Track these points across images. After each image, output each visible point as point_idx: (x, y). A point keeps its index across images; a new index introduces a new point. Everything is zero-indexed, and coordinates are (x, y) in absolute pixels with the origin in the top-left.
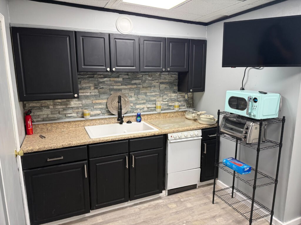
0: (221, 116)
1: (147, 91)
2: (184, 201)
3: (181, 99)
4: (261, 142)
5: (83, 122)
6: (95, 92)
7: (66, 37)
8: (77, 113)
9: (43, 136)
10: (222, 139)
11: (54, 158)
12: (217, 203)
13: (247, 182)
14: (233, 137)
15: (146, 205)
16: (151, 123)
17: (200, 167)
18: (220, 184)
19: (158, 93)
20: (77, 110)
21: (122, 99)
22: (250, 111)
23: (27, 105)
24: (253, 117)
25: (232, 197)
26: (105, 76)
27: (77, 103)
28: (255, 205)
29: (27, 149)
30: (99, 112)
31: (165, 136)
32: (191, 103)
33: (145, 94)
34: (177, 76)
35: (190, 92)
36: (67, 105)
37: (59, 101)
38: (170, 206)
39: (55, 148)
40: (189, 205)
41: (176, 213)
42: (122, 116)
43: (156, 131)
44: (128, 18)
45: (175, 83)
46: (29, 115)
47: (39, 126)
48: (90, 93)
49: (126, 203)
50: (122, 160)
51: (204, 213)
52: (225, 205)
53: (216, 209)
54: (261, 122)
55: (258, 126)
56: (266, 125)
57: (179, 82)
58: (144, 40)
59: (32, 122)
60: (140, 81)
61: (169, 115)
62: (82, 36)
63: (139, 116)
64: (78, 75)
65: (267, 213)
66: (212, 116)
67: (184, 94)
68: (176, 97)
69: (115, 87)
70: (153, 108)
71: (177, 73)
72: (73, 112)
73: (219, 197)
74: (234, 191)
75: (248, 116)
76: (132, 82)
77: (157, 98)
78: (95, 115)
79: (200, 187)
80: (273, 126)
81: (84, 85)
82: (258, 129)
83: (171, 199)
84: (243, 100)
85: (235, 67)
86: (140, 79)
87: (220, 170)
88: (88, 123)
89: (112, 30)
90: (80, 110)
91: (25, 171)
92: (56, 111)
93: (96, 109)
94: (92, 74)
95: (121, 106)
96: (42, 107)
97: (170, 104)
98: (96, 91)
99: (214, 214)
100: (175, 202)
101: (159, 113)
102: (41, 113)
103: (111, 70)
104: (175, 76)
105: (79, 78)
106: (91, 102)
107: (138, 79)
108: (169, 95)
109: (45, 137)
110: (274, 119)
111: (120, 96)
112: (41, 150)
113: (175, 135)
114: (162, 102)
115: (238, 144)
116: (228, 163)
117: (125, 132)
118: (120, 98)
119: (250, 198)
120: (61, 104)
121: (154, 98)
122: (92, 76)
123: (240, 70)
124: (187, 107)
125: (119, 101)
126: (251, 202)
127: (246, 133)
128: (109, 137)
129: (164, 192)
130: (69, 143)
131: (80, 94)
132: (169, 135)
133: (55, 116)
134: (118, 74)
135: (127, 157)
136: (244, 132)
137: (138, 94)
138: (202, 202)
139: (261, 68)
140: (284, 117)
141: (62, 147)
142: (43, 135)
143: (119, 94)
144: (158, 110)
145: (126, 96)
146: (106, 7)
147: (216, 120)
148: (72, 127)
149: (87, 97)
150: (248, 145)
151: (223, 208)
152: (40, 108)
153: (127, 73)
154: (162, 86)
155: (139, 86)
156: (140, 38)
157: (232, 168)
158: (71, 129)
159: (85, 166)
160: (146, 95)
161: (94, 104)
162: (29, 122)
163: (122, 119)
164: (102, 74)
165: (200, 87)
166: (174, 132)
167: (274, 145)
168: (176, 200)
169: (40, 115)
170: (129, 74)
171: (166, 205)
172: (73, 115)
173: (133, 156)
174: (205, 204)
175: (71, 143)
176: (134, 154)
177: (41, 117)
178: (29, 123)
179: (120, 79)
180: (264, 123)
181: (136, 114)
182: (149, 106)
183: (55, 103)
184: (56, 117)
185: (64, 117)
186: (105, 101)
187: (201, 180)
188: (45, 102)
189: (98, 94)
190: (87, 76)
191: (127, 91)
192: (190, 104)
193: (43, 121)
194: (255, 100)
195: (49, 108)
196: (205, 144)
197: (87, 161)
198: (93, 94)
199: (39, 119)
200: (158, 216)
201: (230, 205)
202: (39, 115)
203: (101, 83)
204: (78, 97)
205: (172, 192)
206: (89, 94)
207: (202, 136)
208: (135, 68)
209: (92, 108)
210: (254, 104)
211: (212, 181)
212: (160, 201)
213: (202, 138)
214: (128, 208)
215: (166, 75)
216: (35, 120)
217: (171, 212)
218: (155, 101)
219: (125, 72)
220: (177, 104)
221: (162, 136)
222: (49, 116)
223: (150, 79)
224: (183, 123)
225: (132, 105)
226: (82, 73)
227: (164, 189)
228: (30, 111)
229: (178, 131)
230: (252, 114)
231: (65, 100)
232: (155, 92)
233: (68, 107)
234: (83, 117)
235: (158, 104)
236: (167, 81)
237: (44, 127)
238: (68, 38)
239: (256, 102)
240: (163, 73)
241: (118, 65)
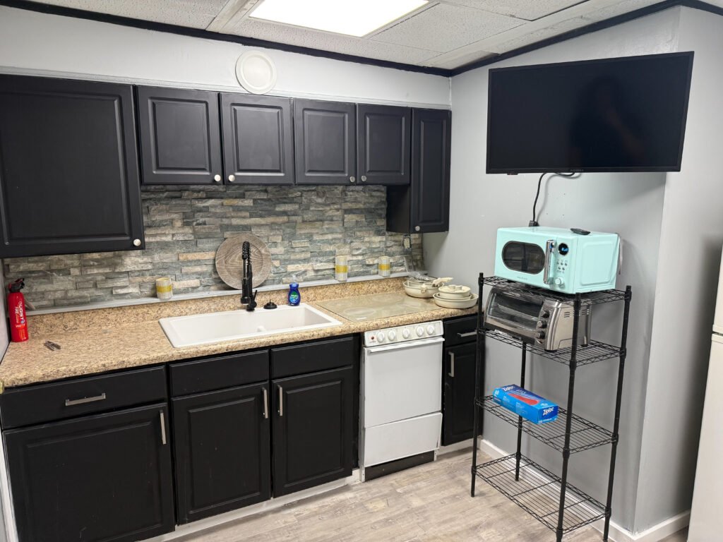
0: (487, 288)
1: (314, 231)
2: (406, 492)
3: (395, 249)
4: (579, 347)
5: (156, 309)
6: (184, 234)
7: (111, 98)
8: (140, 286)
9: (53, 345)
10: (491, 342)
11: (83, 398)
12: (482, 494)
13: (548, 441)
14: (516, 336)
15: (312, 507)
16: (322, 308)
17: (440, 409)
18: (489, 448)
19: (340, 236)
20: (139, 279)
21: (252, 249)
22: (551, 275)
23: (12, 267)
24: (558, 289)
25: (517, 479)
26: (209, 196)
27: (140, 261)
28: (567, 494)
29: (13, 376)
30: (194, 282)
31: (358, 338)
32: (418, 257)
33: (310, 237)
34: (384, 195)
35: (415, 232)
36: (114, 265)
37: (96, 256)
38: (370, 506)
39: (86, 373)
40: (416, 502)
41: (387, 522)
42: (254, 290)
43: (332, 325)
44: (268, 59)
45: (380, 212)
46: (18, 291)
47: (45, 320)
48: (173, 235)
49: (265, 503)
50: (252, 399)
51: (452, 520)
52: (501, 499)
53: (481, 510)
54: (577, 299)
55: (571, 310)
56: (588, 306)
57: (388, 209)
58: (305, 109)
59: (25, 309)
60: (297, 206)
61: (365, 287)
62: (152, 98)
63: (294, 290)
64: (142, 191)
65: (596, 513)
66: (466, 289)
67: (400, 237)
68: (382, 245)
69: (235, 222)
70: (328, 272)
71: (384, 189)
72: (130, 281)
73: (487, 480)
74: (521, 464)
75: (547, 286)
76: (277, 209)
77: (339, 248)
78: (186, 291)
79: (441, 457)
80: (606, 309)
81: (158, 218)
82: (572, 316)
83: (375, 490)
84: (535, 248)
85: (516, 173)
86: (295, 203)
87: (488, 416)
88: (168, 311)
89: (227, 84)
90: (148, 278)
91: (8, 433)
92: (88, 281)
93: (187, 274)
94: (177, 190)
95: (249, 267)
96: (52, 271)
97: (370, 261)
98: (188, 230)
99: (475, 521)
100: (384, 497)
101: (344, 284)
102: (49, 287)
103: (224, 180)
104: (379, 194)
105: (144, 200)
106: (174, 259)
107: (292, 201)
108: (366, 239)
109: (58, 347)
110: (606, 292)
111: (248, 244)
112: (50, 379)
113: (380, 334)
114: (349, 258)
115: (528, 354)
116: (505, 398)
117: (259, 331)
118: (246, 247)
119: (556, 480)
120: (100, 264)
121: (331, 248)
122: (177, 194)
123: (527, 181)
124: (410, 268)
125: (246, 256)
126: (559, 489)
127: (545, 326)
128: (221, 343)
129: (356, 472)
130: (121, 359)
131: (147, 240)
132: (368, 336)
133: (85, 293)
134: (242, 189)
135: (265, 392)
136: (540, 324)
137: (292, 237)
138: (446, 493)
139: (576, 174)
140: (629, 288)
141: (102, 369)
142: (54, 342)
143: (244, 238)
144: (341, 276)
145: (261, 244)
146: (212, 28)
147: (477, 296)
148: (127, 322)
149: (164, 246)
150: (550, 355)
151: (496, 507)
152: (46, 275)
153: (264, 188)
154: (348, 217)
155: (293, 218)
156: (293, 103)
157: (513, 409)
158: (125, 325)
159: (162, 415)
160: (311, 241)
161: (183, 262)
162: (19, 311)
163: (253, 298)
164: (203, 190)
165: (439, 221)
166: (377, 328)
167: (609, 352)
168: (386, 491)
169: (46, 291)
170: (269, 188)
171: (362, 504)
172: (130, 290)
173: (281, 389)
174: (454, 498)
175: (125, 359)
176: (281, 384)
177: (50, 297)
178: (17, 312)
179: (248, 203)
180: (584, 303)
181: (287, 286)
182: (318, 266)
183: (86, 261)
184: (86, 297)
185: (108, 297)
186: (209, 256)
187: (445, 441)
188: (59, 260)
189: (192, 238)
190: (166, 194)
191: (264, 232)
192: (416, 261)
193: (55, 305)
194: (563, 249)
195: (70, 274)
196: (452, 355)
197: (164, 404)
198: (181, 238)
199: (45, 303)
200: (343, 530)
201: (512, 499)
202: (43, 293)
203: (200, 210)
204: (142, 247)
205: (375, 473)
206: (169, 239)
207: (443, 336)
208: (282, 175)
209: (177, 273)
210: (561, 257)
211: (469, 443)
212: (348, 495)
213: (443, 340)
214: (270, 516)
215: (358, 192)
216: (33, 305)
217: (373, 520)
218: (333, 253)
219: (259, 185)
220: (385, 260)
221: (351, 338)
222: (69, 295)
223: (320, 200)
224: (400, 307)
225: (277, 263)
226: (153, 187)
227: (357, 466)
228: (20, 283)
229: (388, 326)
230: (557, 282)
231: (110, 254)
232: (332, 233)
233: (117, 271)
234: (155, 296)
235: (341, 261)
236: (361, 206)
237: (57, 322)
238: (116, 102)
239: (564, 253)
240: (352, 188)
241: (241, 168)
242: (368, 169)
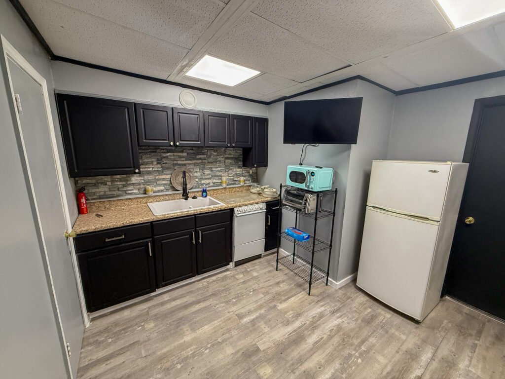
0: (283, 190)
1: (212, 166)
2: (251, 271)
3: (246, 174)
4: (318, 212)
5: (145, 199)
6: (157, 167)
7: (124, 108)
8: (139, 190)
9: (100, 215)
10: (284, 211)
11: (113, 237)
12: (280, 270)
13: (306, 249)
14: (294, 208)
15: (214, 278)
16: (216, 198)
17: (264, 237)
18: (283, 252)
19: (224, 168)
20: (138, 187)
21: (187, 174)
22: (308, 184)
23: (79, 181)
24: (311, 190)
25: (293, 263)
26: (168, 151)
27: (139, 179)
28: (313, 269)
29: (81, 229)
30: (162, 188)
31: (232, 211)
32: (255, 178)
33: (211, 169)
34: (242, 152)
35: (254, 167)
36: (127, 181)
37: (118, 176)
38: (237, 277)
39: (115, 227)
40: (255, 274)
41: (244, 282)
42: (188, 191)
43: (222, 205)
44: (192, 93)
45: (240, 159)
46: (83, 192)
47: (95, 204)
48: (153, 168)
49: (194, 278)
50: (188, 236)
51: (269, 280)
52: (287, 271)
53: (280, 276)
54: (318, 194)
55: (315, 197)
56: (322, 196)
57: (243, 158)
58: (209, 116)
59: (87, 200)
60: (205, 156)
61: (234, 189)
62: (142, 109)
63: (204, 191)
64: (139, 149)
65: (324, 275)
66: (274, 190)
67: (249, 169)
68: (241, 173)
69: (179, 162)
70: (218, 183)
71: (241, 149)
72: (134, 188)
73: (283, 264)
74: (295, 258)
75: (306, 189)
76: (197, 157)
77: (223, 173)
78: (159, 191)
79: (264, 256)
80: (328, 197)
81: (146, 160)
82: (316, 201)
83: (238, 270)
84: (302, 174)
85: (295, 144)
86: (205, 155)
87: (282, 239)
88: (151, 200)
89: (176, 104)
90: (142, 186)
91: (79, 254)
92: (115, 187)
93: (159, 184)
94: (155, 149)
95: (186, 181)
96: (98, 183)
97: (236, 179)
98: (159, 166)
99: (278, 280)
100: (242, 273)
101: (225, 188)
102: (97, 190)
103: (175, 145)
104: (239, 151)
105: (140, 153)
106: (154, 178)
107: (203, 154)
108: (235, 170)
109: (102, 216)
110: (328, 191)
111: (185, 172)
112: (98, 230)
113: (241, 209)
114: (227, 177)
115: (298, 215)
116: (289, 233)
117: (190, 208)
118: (184, 173)
119: (308, 263)
120: (120, 180)
121: (220, 173)
122: (154, 150)
123: (299, 147)
124: (252, 182)
125: (184, 177)
126: (310, 267)
127: (305, 204)
128: (174, 213)
129: (231, 264)
130: (131, 221)
131: (141, 170)
132: (236, 210)
133: (114, 193)
134: (182, 148)
135: (193, 233)
136: (303, 203)
137: (203, 169)
138: (267, 270)
139: (317, 145)
140: (336, 189)
141: (122, 225)
142: (99, 214)
143: (183, 169)
144: (224, 185)
145: (190, 171)
146: (168, 80)
147: (279, 193)
148: (133, 205)
149: (149, 173)
150: (307, 215)
151: (286, 274)
152: (95, 185)
153: (191, 148)
154: (227, 161)
155: (204, 161)
156: (204, 113)
157: (293, 237)
158: (132, 206)
159: (149, 244)
160: (212, 171)
161: (157, 179)
162: (83, 200)
163: (187, 194)
164: (166, 149)
165: (264, 163)
166: (240, 206)
167: (328, 214)
168: (243, 270)
169: (95, 192)
170: (194, 148)
171: (234, 276)
172: (134, 191)
173: (200, 232)
174: (270, 272)
175: (133, 221)
176: (200, 230)
177: (98, 194)
178: (82, 201)
179: (185, 154)
180: (320, 195)
181: (202, 189)
182: (215, 181)
183: (114, 179)
184: (114, 194)
185: (125, 194)
186: (169, 177)
187: (266, 250)
188: (102, 179)
189: (161, 169)
190: (149, 150)
191: (192, 166)
192: (254, 179)
193: (100, 198)
194: (313, 174)
195: (106, 184)
196: (269, 216)
197: (151, 239)
198: (156, 169)
199: (95, 197)
200: (226, 287)
201: (292, 271)
202: (94, 193)
203: (165, 158)
204: (139, 173)
205: (238, 264)
206: (151, 169)
207: (266, 209)
208: (199, 142)
209: (155, 184)
210: (312, 177)
211: (275, 250)
212: (228, 273)
213: (265, 210)
214: (196, 283)
215: (231, 150)
216: (90, 198)
217: (238, 282)
218: (221, 176)
219: (189, 147)
220: (242, 179)
221: (229, 211)
222: (107, 193)
223: (215, 154)
224: (248, 198)
225: (197, 180)
226: (144, 147)
227: (231, 261)
228: (83, 189)
229: (244, 205)
230: (310, 187)
231: (125, 176)
232: (220, 167)
233: (128, 183)
234: (145, 194)
235: (224, 179)
236: (232, 156)
237: (101, 205)
238: (126, 110)
239: (313, 176)
240: (228, 149)
241: (182, 139)
242: (235, 141)
